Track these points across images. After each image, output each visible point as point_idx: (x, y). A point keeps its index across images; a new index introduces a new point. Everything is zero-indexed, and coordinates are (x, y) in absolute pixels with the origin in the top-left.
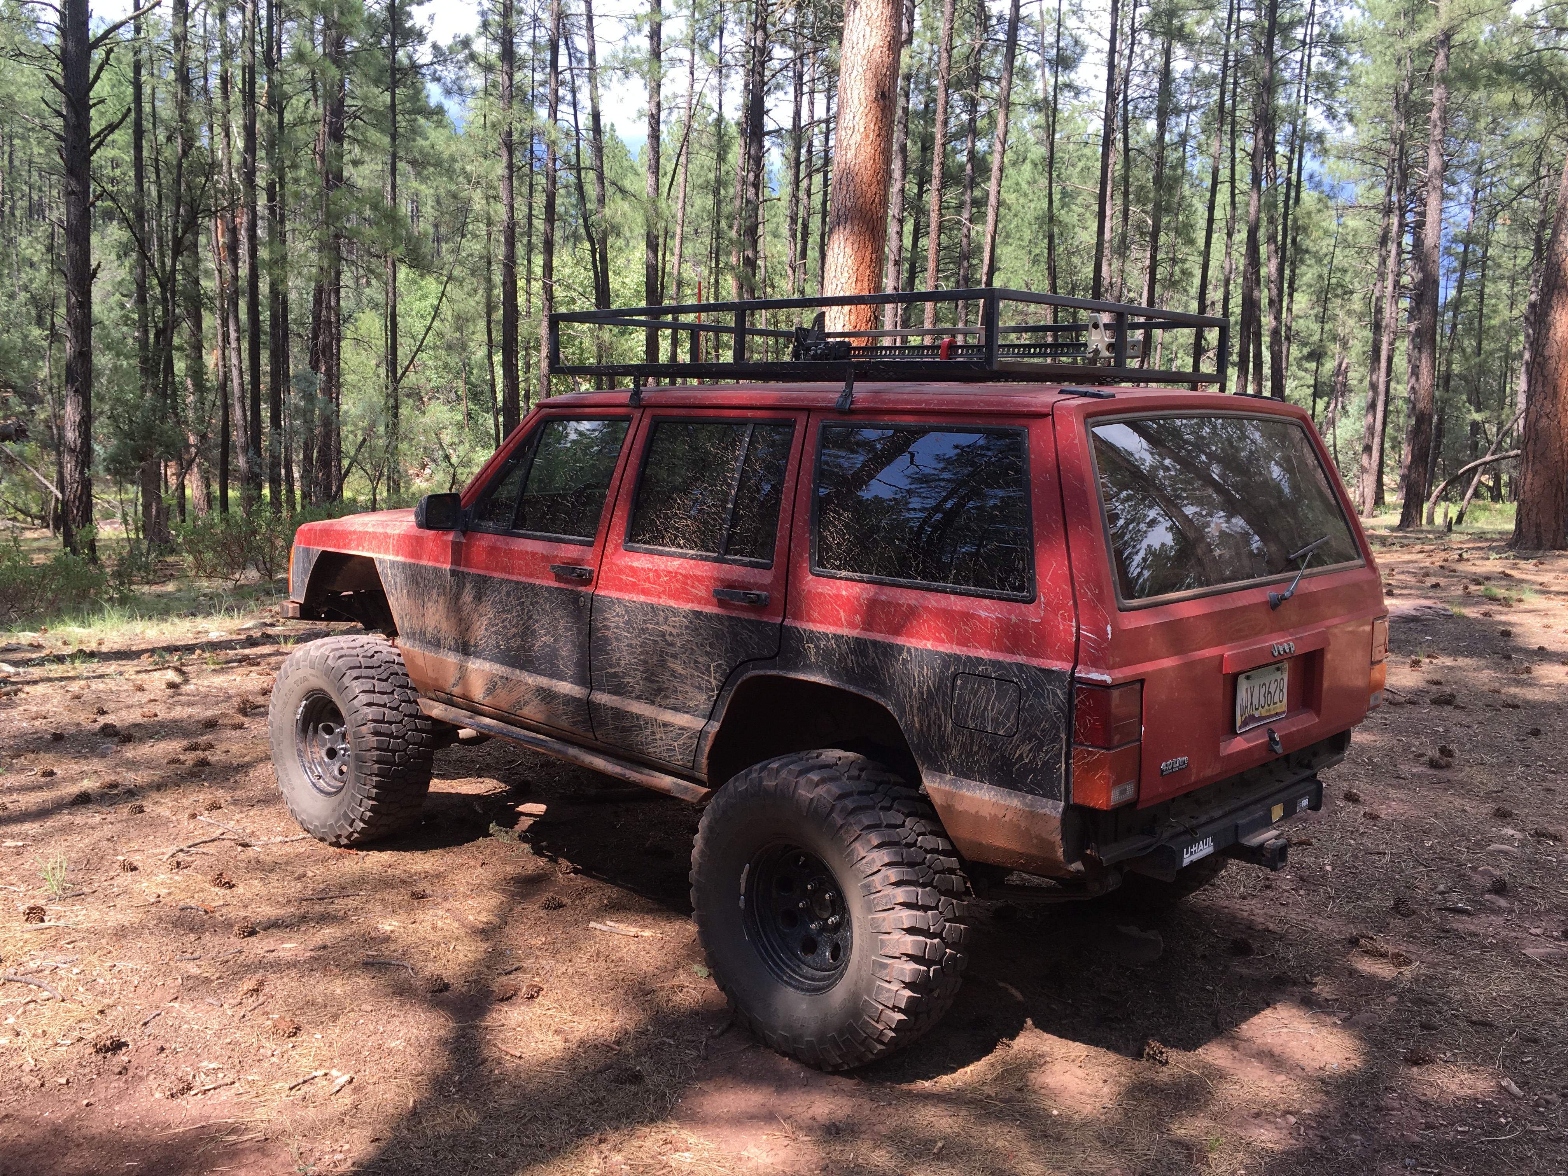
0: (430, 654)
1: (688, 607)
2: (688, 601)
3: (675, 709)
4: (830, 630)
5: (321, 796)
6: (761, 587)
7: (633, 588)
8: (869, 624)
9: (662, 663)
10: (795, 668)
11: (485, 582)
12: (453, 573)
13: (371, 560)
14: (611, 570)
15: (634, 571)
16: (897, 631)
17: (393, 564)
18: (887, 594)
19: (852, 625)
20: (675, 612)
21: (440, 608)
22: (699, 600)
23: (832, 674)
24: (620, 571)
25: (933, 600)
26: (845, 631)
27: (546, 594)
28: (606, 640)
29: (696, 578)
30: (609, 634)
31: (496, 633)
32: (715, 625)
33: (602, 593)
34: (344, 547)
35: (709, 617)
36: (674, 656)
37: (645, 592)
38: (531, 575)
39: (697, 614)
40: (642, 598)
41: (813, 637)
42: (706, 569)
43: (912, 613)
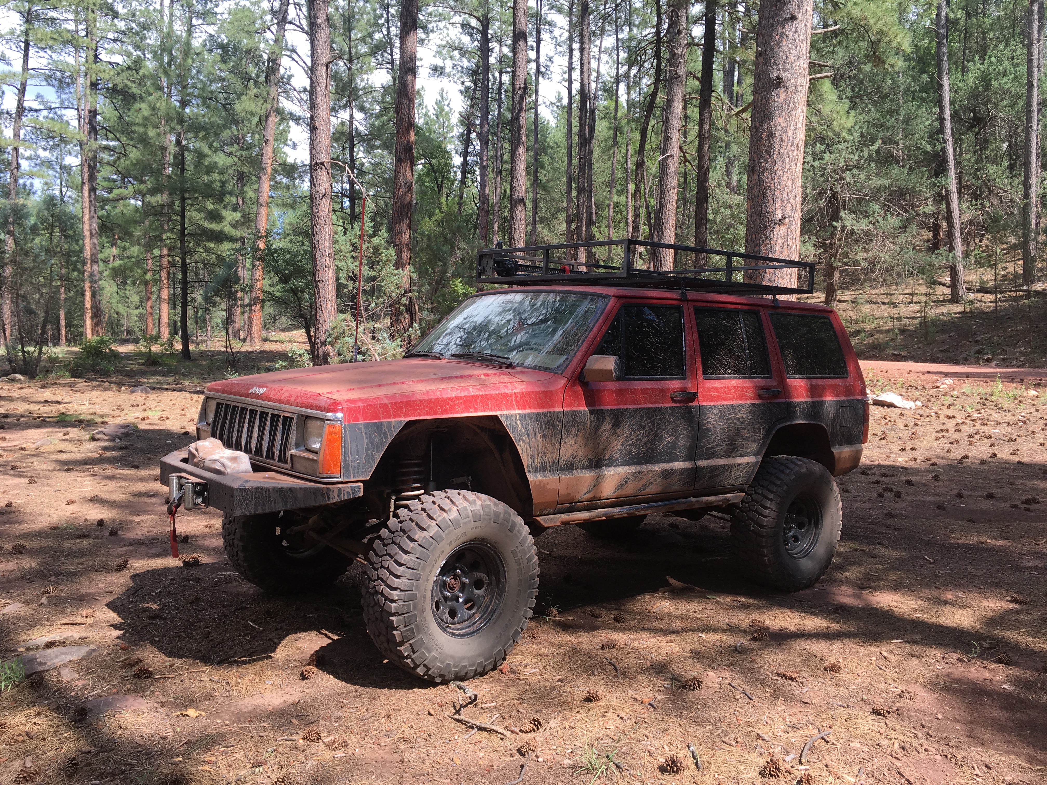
1: (748, 402)
2: (746, 399)
3: (741, 456)
4: (803, 400)
6: (774, 387)
7: (718, 398)
8: (812, 396)
9: (738, 434)
10: (793, 420)
11: (622, 413)
12: (592, 412)
13: (496, 416)
14: (704, 391)
15: (717, 389)
16: (821, 396)
18: (814, 382)
19: (808, 397)
20: (743, 406)
22: (750, 398)
23: (805, 418)
24: (709, 391)
25: (829, 382)
26: (807, 400)
27: (670, 411)
28: (709, 430)
29: (747, 388)
30: (710, 425)
31: (630, 445)
32: (763, 408)
33: (704, 404)
35: (759, 405)
36: (744, 429)
37: (725, 399)
38: (655, 402)
39: (754, 405)
40: (725, 403)
41: (799, 404)
42: (747, 383)
43: (824, 388)
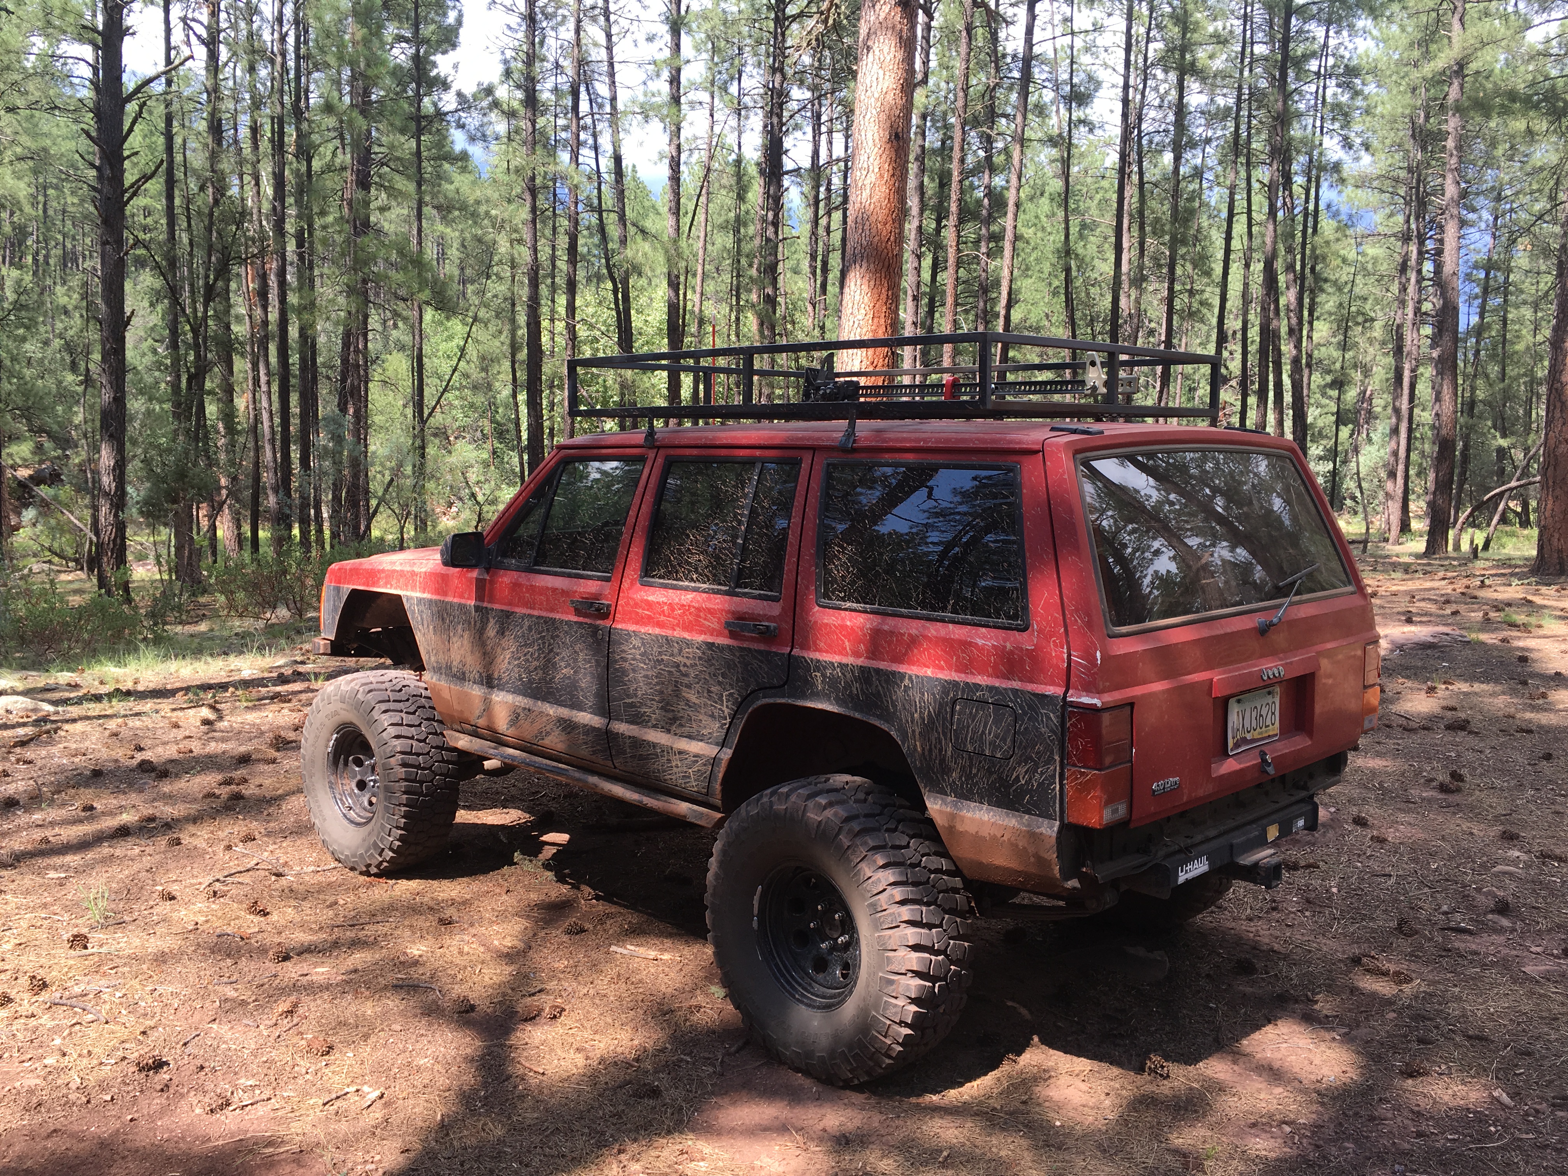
0: (456, 687)
1: (700, 638)
2: (701, 632)
3: (690, 737)
4: (836, 659)
5: (352, 827)
6: (770, 619)
7: (648, 621)
8: (874, 652)
9: (677, 693)
10: (804, 697)
11: (508, 617)
12: (477, 609)
13: (399, 597)
14: (627, 604)
15: (649, 605)
16: (898, 659)
17: (420, 600)
18: (890, 624)
19: (856, 654)
20: (689, 644)
21: (465, 642)
22: (712, 632)
23: (839, 701)
24: (636, 605)
25: (935, 630)
26: (849, 660)
27: (566, 628)
28: (624, 672)
29: (710, 611)
30: (626, 665)
31: (519, 666)
32: (727, 655)
33: (619, 626)
34: (373, 585)
35: (721, 648)
36: (689, 686)
37: (660, 625)
38: (552, 610)
39: (710, 646)
40: (657, 631)
41: (819, 666)
42: (719, 602)
43: (914, 641)
